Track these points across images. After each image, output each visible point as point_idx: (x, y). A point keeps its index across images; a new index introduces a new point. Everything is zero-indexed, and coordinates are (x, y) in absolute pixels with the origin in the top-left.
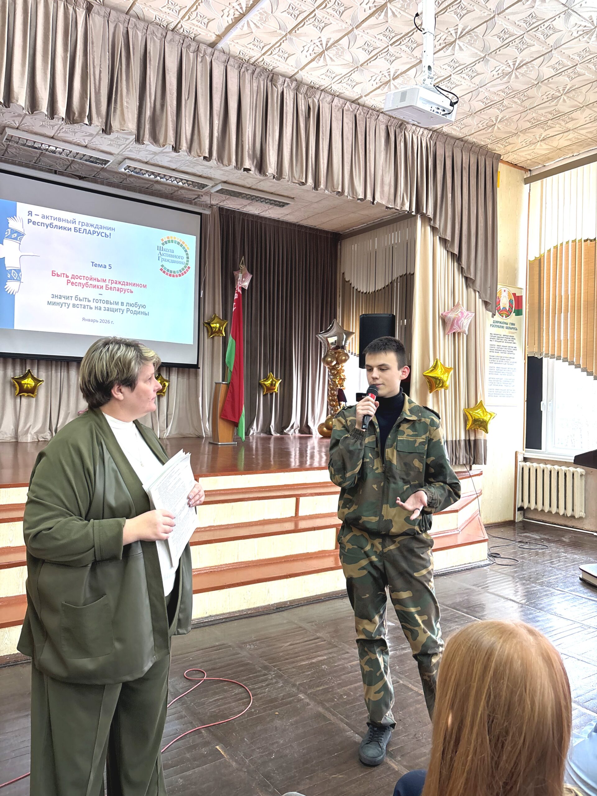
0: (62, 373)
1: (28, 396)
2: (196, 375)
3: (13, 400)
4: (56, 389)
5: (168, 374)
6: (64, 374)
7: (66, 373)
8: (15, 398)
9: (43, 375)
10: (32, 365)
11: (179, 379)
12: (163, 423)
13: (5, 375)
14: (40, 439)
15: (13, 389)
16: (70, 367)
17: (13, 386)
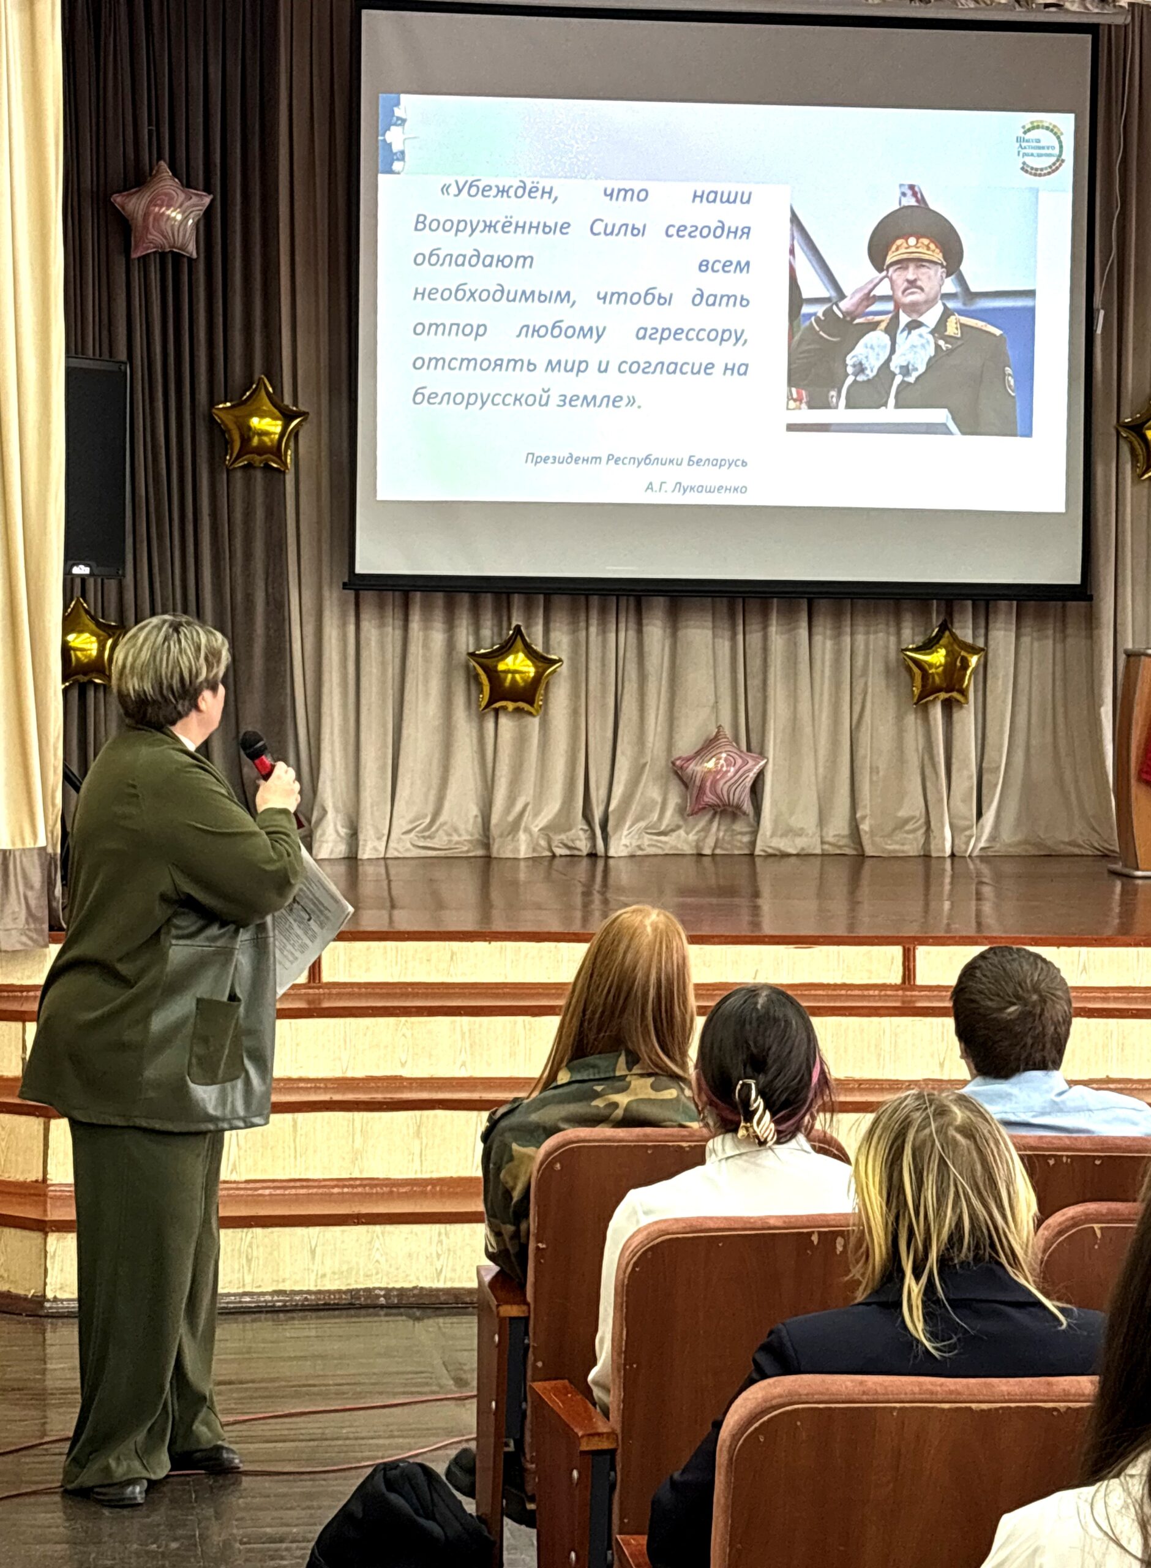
0: (622, 635)
1: (518, 710)
2: (1091, 621)
3: (475, 724)
4: (603, 684)
5: (982, 623)
6: (627, 636)
7: (632, 634)
8: (481, 718)
9: (561, 643)
10: (529, 610)
11: (1026, 640)
12: (966, 800)
13: (450, 645)
14: (559, 851)
15: (473, 687)
16: (644, 615)
17: (472, 678)
